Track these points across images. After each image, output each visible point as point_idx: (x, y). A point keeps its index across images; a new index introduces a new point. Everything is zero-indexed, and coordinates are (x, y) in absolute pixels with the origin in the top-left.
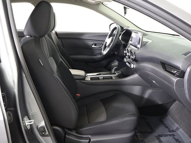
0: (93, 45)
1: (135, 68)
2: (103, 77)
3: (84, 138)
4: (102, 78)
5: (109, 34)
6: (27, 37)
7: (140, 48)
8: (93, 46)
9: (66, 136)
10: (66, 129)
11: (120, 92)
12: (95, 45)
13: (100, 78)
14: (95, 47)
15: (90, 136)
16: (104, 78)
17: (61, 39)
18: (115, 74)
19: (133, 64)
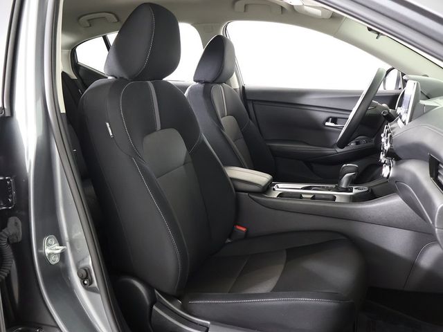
0: (327, 120)
1: (392, 178)
2: (314, 195)
3: (196, 323)
4: (311, 196)
5: (364, 93)
6: (110, 78)
7: (407, 123)
8: (327, 124)
9: (154, 307)
10: (156, 292)
11: (343, 238)
12: (334, 120)
13: (303, 196)
14: (333, 125)
15: (209, 323)
16: (314, 198)
17: (253, 104)
18: (346, 190)
19: (387, 167)
